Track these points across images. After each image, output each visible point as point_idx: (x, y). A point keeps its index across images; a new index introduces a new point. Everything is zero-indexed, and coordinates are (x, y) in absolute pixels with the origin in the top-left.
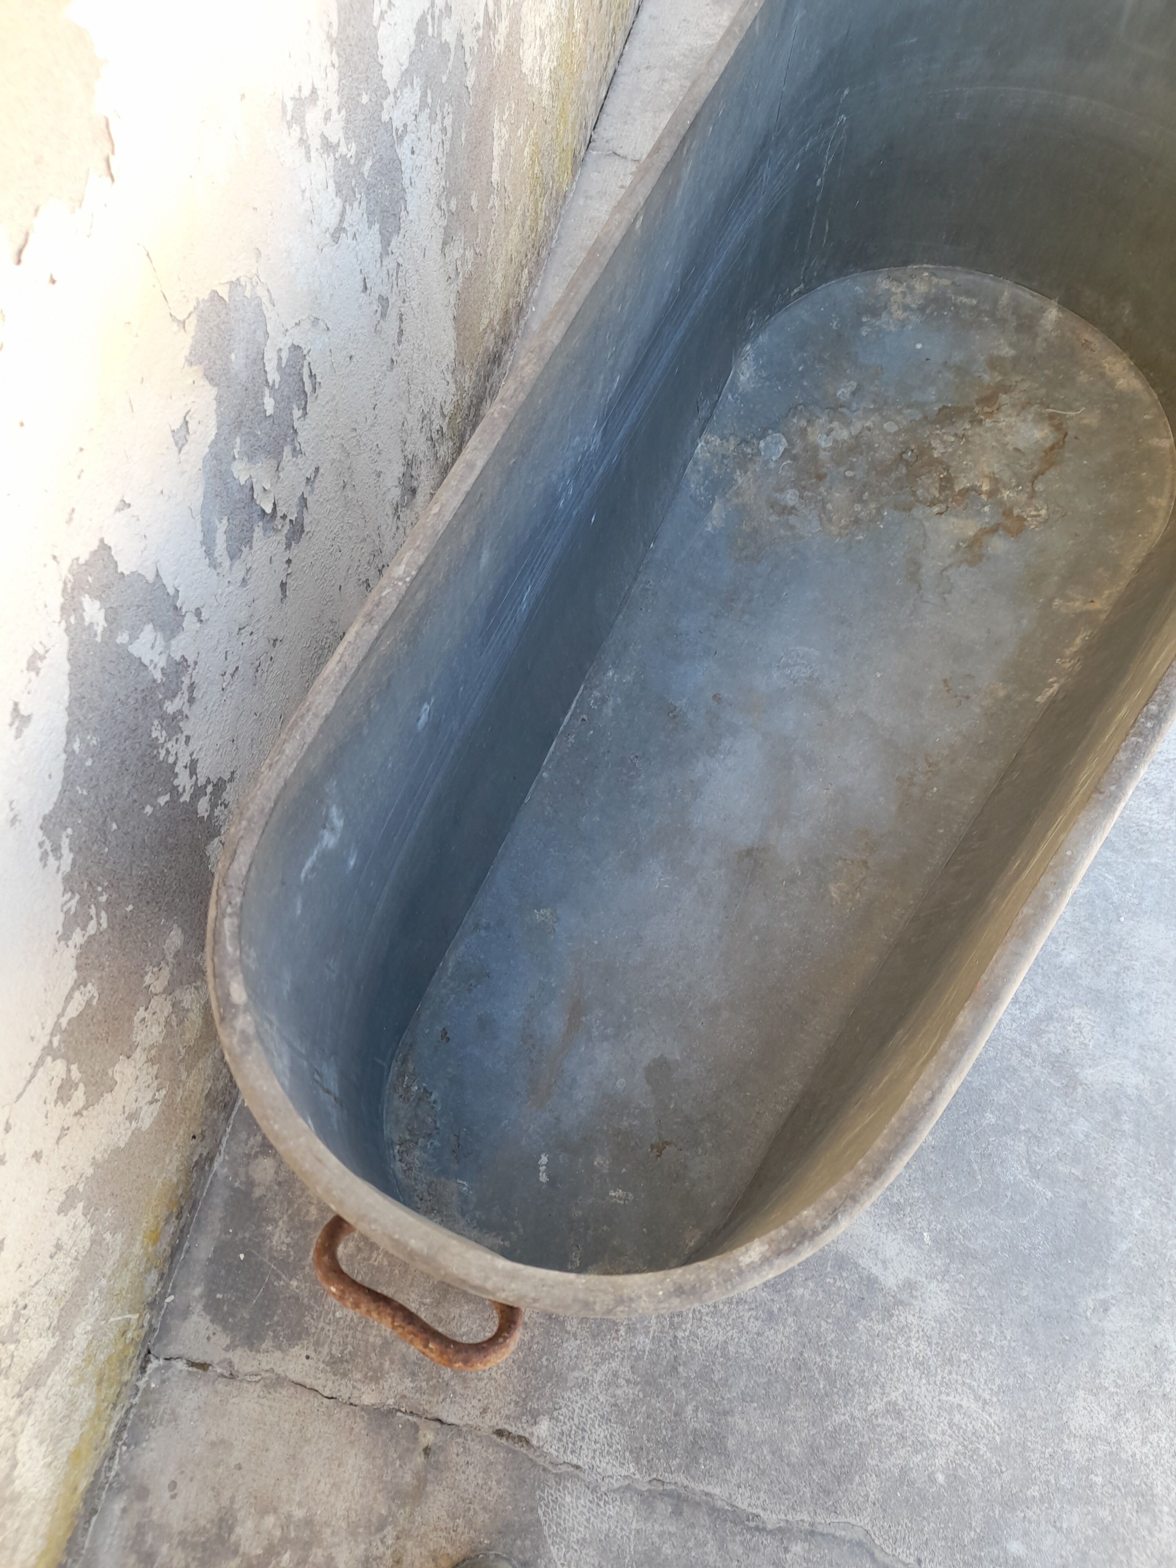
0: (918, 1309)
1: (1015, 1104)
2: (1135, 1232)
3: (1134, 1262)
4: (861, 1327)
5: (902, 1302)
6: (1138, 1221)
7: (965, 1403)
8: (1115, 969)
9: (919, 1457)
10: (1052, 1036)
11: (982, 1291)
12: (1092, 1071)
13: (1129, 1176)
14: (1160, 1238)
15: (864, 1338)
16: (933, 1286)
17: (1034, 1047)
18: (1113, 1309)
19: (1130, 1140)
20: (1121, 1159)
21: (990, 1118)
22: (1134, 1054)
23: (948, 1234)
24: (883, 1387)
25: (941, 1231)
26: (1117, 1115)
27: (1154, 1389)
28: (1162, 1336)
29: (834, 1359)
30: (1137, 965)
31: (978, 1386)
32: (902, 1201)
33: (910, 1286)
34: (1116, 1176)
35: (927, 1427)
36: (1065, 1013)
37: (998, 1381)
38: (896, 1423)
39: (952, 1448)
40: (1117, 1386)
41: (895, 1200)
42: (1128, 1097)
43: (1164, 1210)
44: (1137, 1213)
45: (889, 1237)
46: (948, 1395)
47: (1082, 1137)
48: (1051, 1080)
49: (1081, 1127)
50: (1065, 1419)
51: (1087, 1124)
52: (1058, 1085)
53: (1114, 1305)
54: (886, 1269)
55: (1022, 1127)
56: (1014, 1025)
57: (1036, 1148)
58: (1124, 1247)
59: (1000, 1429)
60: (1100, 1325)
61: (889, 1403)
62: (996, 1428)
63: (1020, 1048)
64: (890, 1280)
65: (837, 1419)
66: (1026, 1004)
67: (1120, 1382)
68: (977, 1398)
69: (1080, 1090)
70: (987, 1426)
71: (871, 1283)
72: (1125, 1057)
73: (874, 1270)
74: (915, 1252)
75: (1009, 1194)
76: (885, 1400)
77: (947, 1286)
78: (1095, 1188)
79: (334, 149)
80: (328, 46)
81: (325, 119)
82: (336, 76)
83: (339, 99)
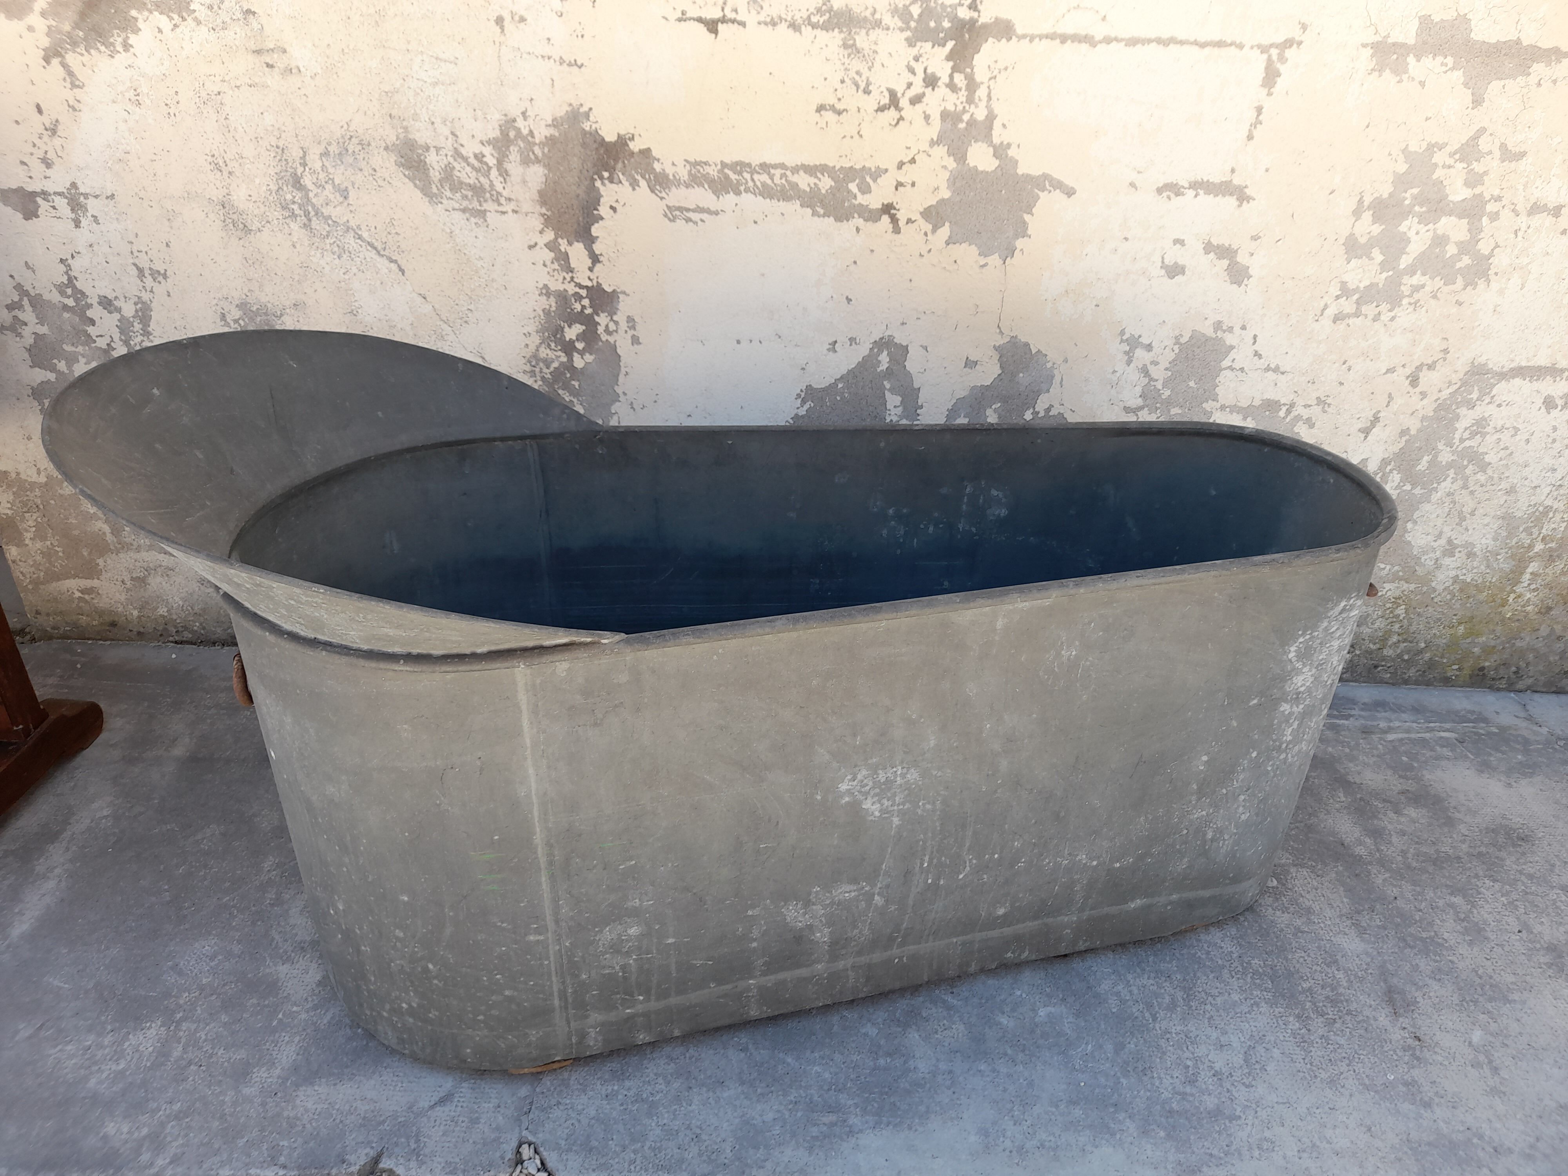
2: (803, 1067)
3: (780, 1067)
6: (812, 1069)
8: (1009, 1052)
10: (934, 1010)
12: (917, 1037)
13: (844, 1063)
14: (803, 1084)
18: (743, 1055)
19: (872, 1063)
20: (855, 1057)
22: (943, 1066)
26: (890, 1055)
27: (693, 1081)
28: (731, 1087)
30: (1020, 1068)
34: (841, 1053)
36: (956, 1018)
40: (690, 1058)
42: (905, 1062)
43: (826, 1087)
44: (817, 1068)
47: (864, 1031)
49: (871, 1030)
51: (874, 1035)
58: (790, 1060)
67: (694, 1059)
72: (938, 1060)
78: (827, 1041)
79: (1151, 379)
80: (1174, 341)
81: (1152, 363)
82: (1172, 356)
83: (1168, 366)
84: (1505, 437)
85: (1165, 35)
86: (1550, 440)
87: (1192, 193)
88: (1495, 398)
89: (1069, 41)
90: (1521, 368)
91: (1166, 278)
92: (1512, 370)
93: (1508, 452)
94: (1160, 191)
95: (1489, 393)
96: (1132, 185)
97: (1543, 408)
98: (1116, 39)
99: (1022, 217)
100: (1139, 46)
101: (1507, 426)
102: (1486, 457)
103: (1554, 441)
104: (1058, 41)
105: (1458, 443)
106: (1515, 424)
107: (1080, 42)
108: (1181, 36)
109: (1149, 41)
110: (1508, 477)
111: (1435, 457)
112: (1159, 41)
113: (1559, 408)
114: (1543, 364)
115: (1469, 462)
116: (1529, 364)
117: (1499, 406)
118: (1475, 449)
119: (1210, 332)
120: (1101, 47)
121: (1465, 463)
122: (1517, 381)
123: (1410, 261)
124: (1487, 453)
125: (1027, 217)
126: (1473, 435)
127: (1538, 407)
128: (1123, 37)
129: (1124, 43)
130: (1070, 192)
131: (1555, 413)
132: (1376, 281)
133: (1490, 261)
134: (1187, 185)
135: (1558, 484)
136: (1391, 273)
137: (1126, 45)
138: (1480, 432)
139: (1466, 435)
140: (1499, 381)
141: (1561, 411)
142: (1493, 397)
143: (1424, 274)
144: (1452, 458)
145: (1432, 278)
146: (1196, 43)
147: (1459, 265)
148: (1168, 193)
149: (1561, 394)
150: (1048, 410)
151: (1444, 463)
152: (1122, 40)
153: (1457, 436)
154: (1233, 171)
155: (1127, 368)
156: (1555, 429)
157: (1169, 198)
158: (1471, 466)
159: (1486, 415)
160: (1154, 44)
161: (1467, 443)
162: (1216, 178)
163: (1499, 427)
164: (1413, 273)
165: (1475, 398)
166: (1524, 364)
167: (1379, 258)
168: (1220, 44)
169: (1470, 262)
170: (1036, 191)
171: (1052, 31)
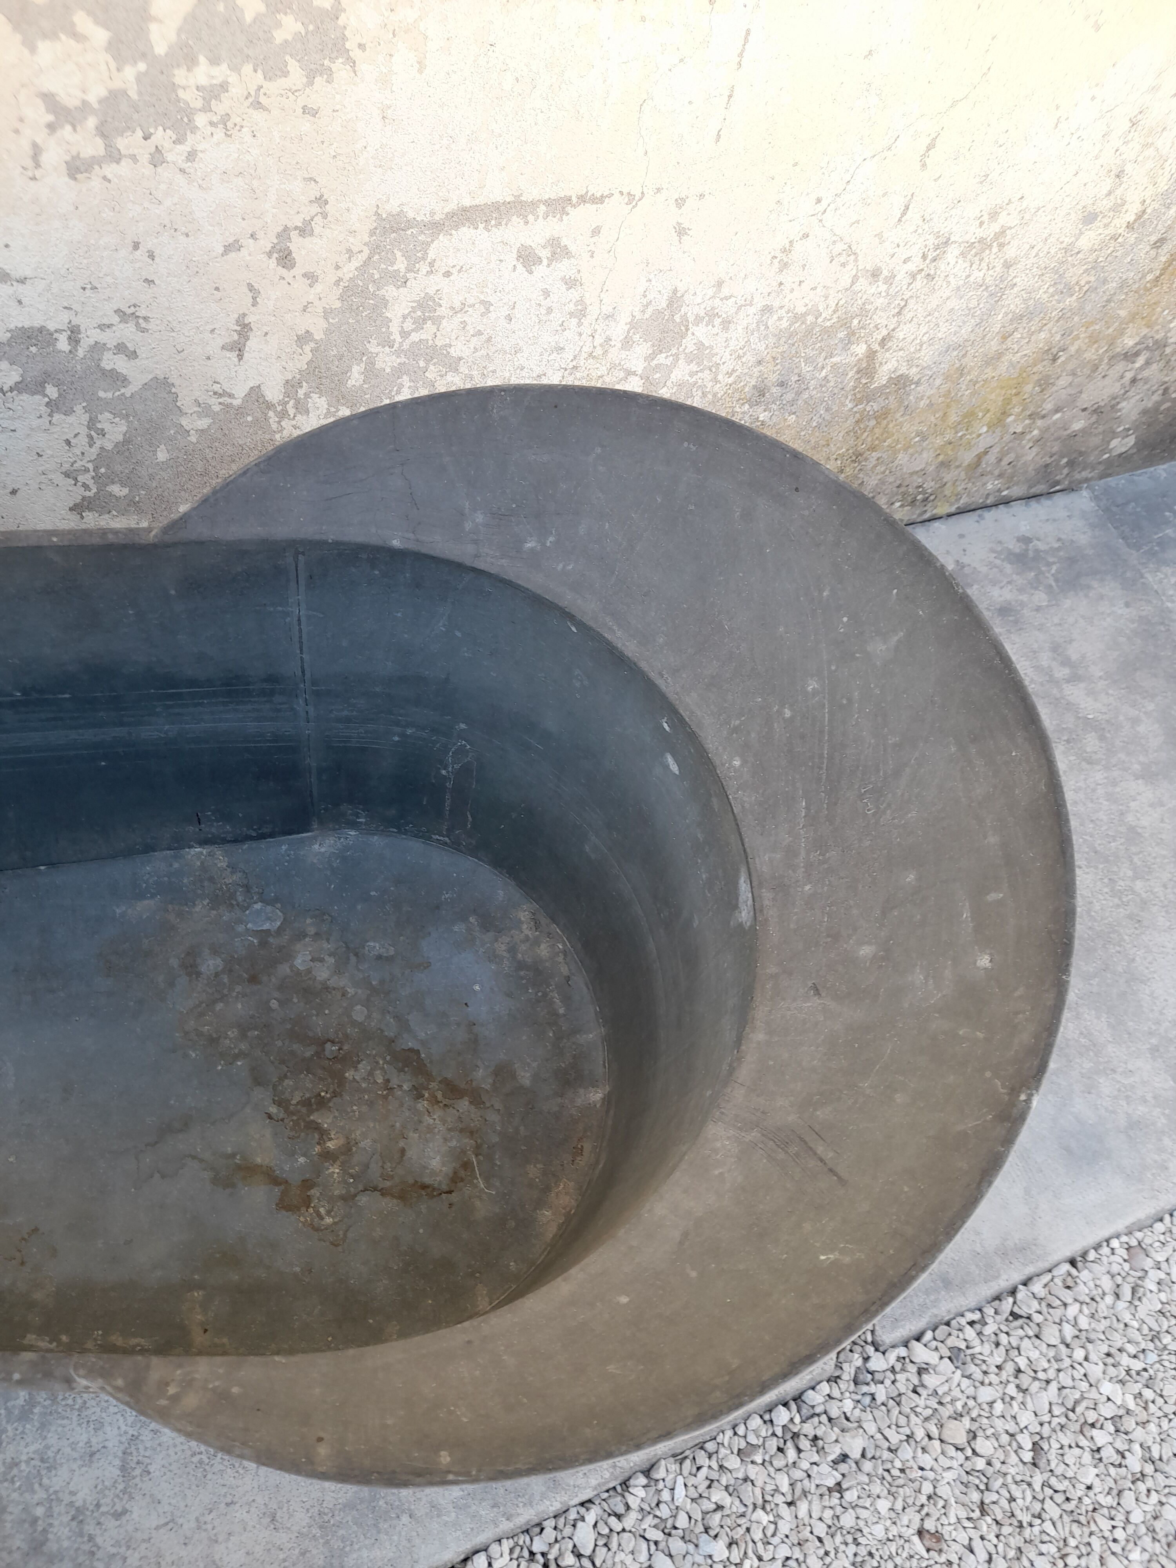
84: (473, 318)
86: (543, 311)
88: (436, 265)
90: (465, 210)
92: (451, 215)
93: (484, 338)
95: (424, 259)
97: (520, 267)
101: (471, 301)
102: (452, 351)
103: (550, 310)
105: (399, 339)
106: (482, 297)
110: (494, 372)
111: (371, 363)
113: (545, 262)
114: (500, 199)
115: (428, 362)
116: (477, 202)
117: (447, 274)
118: (430, 342)
121: (422, 364)
122: (465, 232)
123: (173, 37)
124: (450, 346)
126: (420, 324)
127: (511, 267)
131: (540, 270)
132: (117, 84)
133: (341, 22)
135: (571, 366)
136: (142, 66)
138: (430, 318)
139: (408, 325)
140: (434, 236)
141: (548, 266)
142: (431, 264)
143: (214, 61)
144: (399, 361)
145: (235, 68)
147: (279, 36)
149: (543, 242)
151: (388, 370)
153: (395, 328)
156: (546, 293)
158: (432, 367)
159: (431, 291)
161: (415, 337)
163: (457, 305)
164: (191, 62)
165: (403, 270)
166: (467, 202)
167: (100, 36)
169: (299, 27)
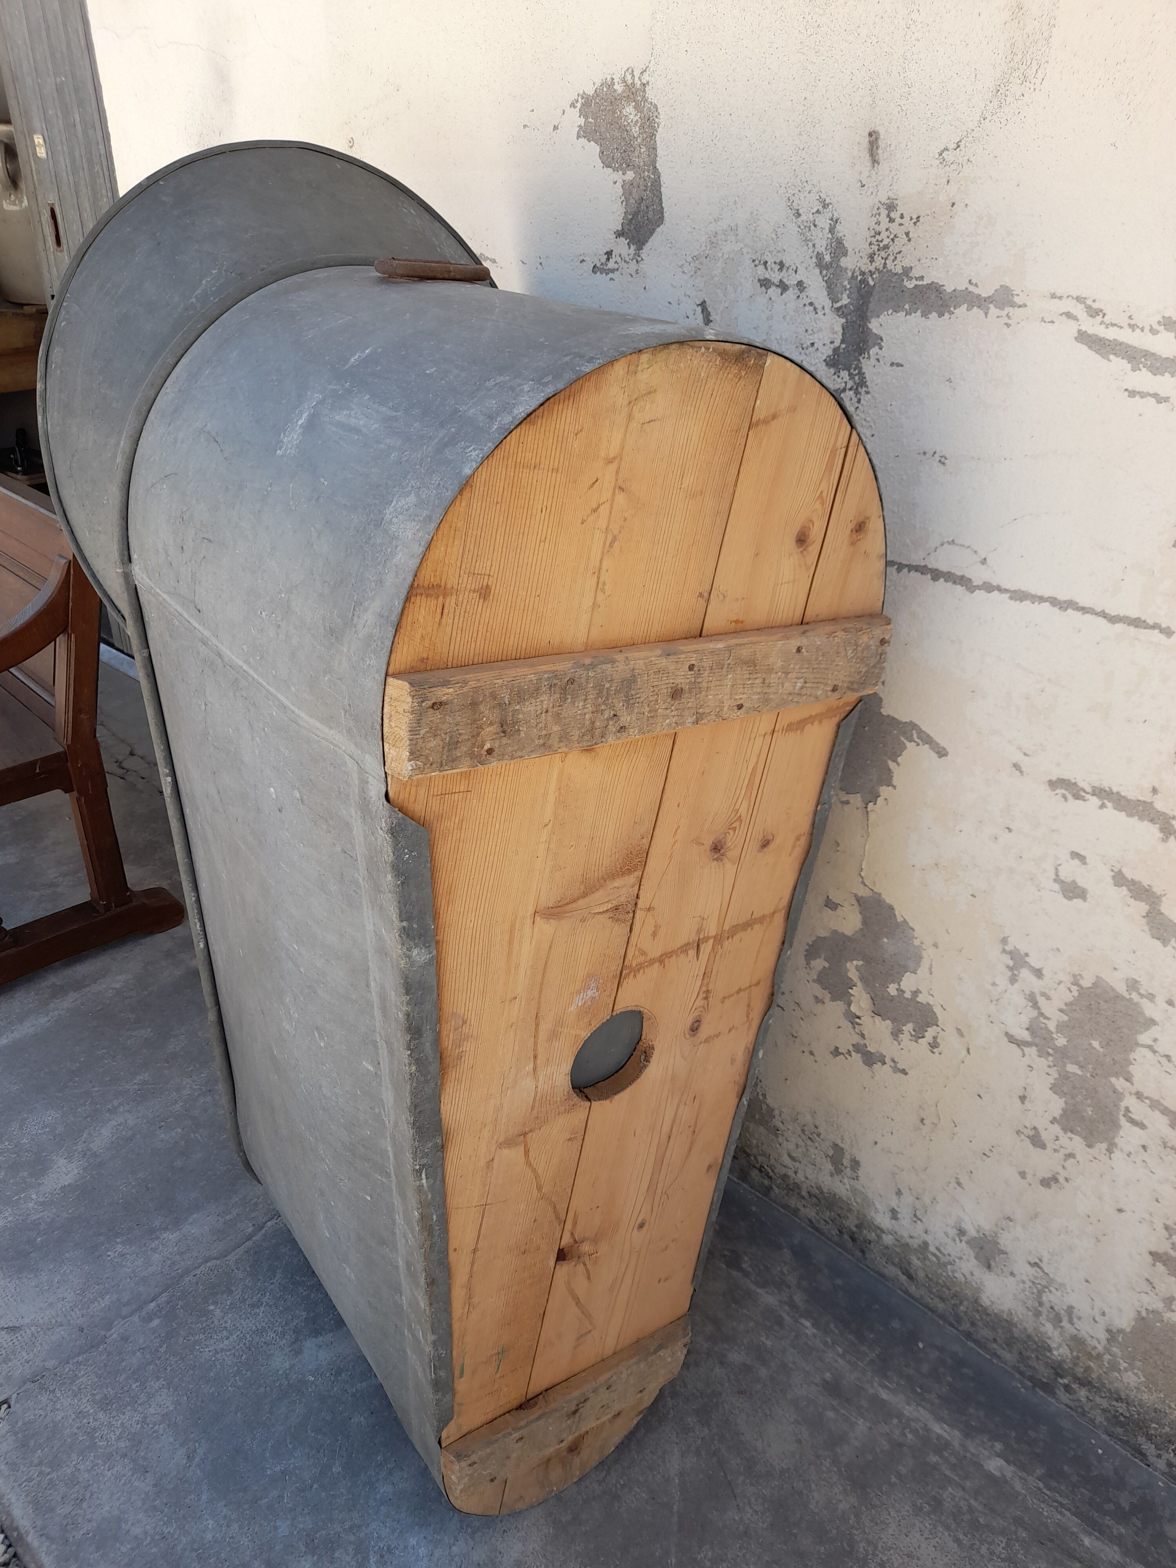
0: (285, 1349)
1: (332, 1493)
2: (204, 1512)
3: (192, 1496)
4: (303, 1313)
5: (295, 1342)
6: (207, 1520)
7: (226, 1342)
9: (228, 1304)
11: (262, 1390)
14: (186, 1528)
15: (297, 1312)
16: (287, 1365)
17: (352, 1538)
18: (185, 1462)
20: (244, 1541)
21: (337, 1469)
23: (303, 1392)
24: (270, 1306)
25: (307, 1389)
28: (147, 1481)
29: (302, 1291)
31: (226, 1355)
32: (339, 1378)
33: (298, 1352)
34: (240, 1528)
35: (235, 1316)
37: (219, 1367)
38: (251, 1303)
39: (216, 1322)
40: (155, 1432)
41: (343, 1375)
43: (196, 1546)
44: (211, 1523)
45: (328, 1358)
46: (238, 1336)
47: (278, 1524)
48: (324, 1532)
49: (284, 1529)
50: (171, 1389)
51: (281, 1535)
52: (318, 1535)
53: (186, 1464)
54: (316, 1345)
55: (315, 1486)
56: (375, 1534)
57: (297, 1485)
58: (204, 1497)
59: (201, 1352)
60: (187, 1447)
61: (262, 1304)
62: (202, 1350)
63: (359, 1527)
64: (309, 1344)
65: (278, 1276)
66: (382, 1556)
67: (154, 1435)
68: (222, 1350)
69: (303, 1548)
70: (207, 1346)
71: (316, 1333)
73: (321, 1339)
74: (310, 1367)
75: (290, 1446)
76: (264, 1304)
77: (280, 1372)
78: (246, 1507)
79: (1041, 1014)
80: (1072, 980)
81: (1043, 994)
82: (1069, 998)
83: (1064, 1007)
85: (1062, 596)
87: (1095, 801)
89: (942, 580)
91: (1060, 897)
94: (1053, 784)
96: (1016, 766)
98: (999, 589)
99: (886, 762)
100: (1027, 603)
104: (929, 576)
107: (954, 583)
108: (1083, 602)
109: (1041, 599)
112: (1054, 602)
119: (1121, 988)
120: (980, 594)
125: (891, 764)
128: (1007, 588)
129: (1008, 595)
130: (942, 753)
134: (1089, 790)
137: (1011, 598)
146: (1103, 615)
148: (1063, 791)
150: (916, 993)
152: (1006, 591)
154: (1155, 791)
155: (1010, 986)
157: (1065, 797)
160: (1047, 604)
162: (1131, 792)
168: (1137, 623)
170: (902, 739)
171: (923, 564)
